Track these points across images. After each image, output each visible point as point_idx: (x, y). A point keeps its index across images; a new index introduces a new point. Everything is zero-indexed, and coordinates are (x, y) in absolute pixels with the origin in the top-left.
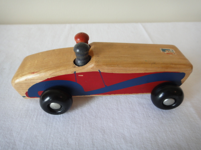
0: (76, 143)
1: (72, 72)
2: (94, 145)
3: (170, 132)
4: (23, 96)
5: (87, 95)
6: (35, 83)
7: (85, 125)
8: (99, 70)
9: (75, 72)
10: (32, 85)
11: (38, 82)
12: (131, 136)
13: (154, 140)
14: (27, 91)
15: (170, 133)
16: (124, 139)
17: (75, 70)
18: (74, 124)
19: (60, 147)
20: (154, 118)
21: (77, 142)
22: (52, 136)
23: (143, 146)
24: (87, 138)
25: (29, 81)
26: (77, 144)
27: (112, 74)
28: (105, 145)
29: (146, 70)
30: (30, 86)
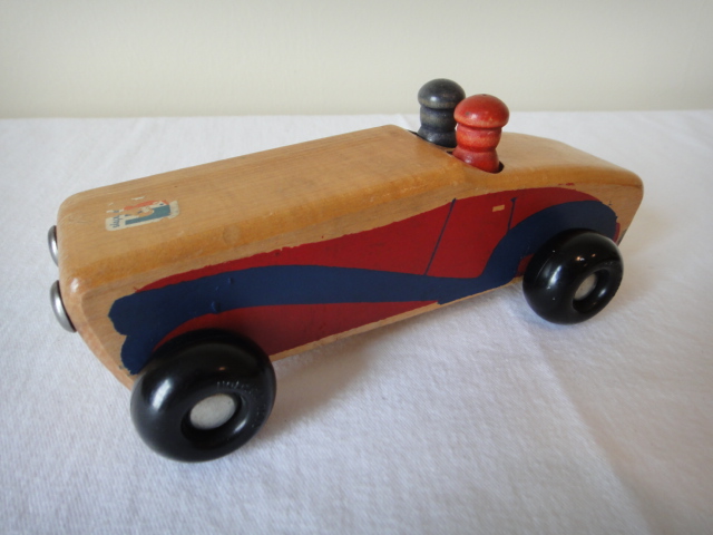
2: (136, 511)
3: (453, 448)
7: (116, 441)
12: (298, 470)
13: (386, 478)
15: (450, 451)
16: (265, 483)
20: (400, 402)
21: (64, 507)
23: (337, 503)
24: (114, 487)
26: (64, 513)
28: (184, 508)
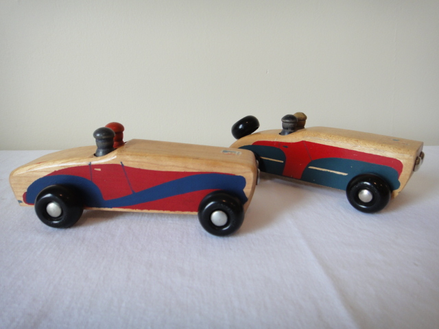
5: (108, 207)
6: (38, 178)
8: (121, 163)
9: (90, 163)
10: (34, 180)
11: (41, 177)
14: (26, 190)
17: (90, 161)
29: (186, 167)
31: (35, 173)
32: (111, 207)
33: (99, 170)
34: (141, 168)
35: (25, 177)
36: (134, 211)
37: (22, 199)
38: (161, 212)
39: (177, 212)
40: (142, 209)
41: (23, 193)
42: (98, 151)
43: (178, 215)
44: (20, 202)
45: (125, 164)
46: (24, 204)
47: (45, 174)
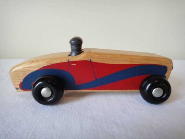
0: (62, 127)
1: (66, 60)
4: (16, 88)
5: (78, 90)
6: (31, 72)
8: (90, 59)
9: (69, 60)
10: (28, 73)
11: (34, 71)
14: (22, 81)
17: (69, 59)
18: (63, 113)
19: (44, 129)
22: (38, 121)
25: (27, 69)
27: (102, 64)
29: (132, 61)
30: (26, 75)
31: (29, 68)
32: (80, 90)
33: (75, 65)
34: (103, 62)
35: (22, 71)
36: (95, 91)
37: (18, 87)
38: (113, 91)
39: (128, 90)
40: (100, 89)
41: (20, 83)
42: (71, 53)
43: (129, 92)
44: (17, 89)
45: (93, 60)
46: (20, 90)
47: (36, 69)
